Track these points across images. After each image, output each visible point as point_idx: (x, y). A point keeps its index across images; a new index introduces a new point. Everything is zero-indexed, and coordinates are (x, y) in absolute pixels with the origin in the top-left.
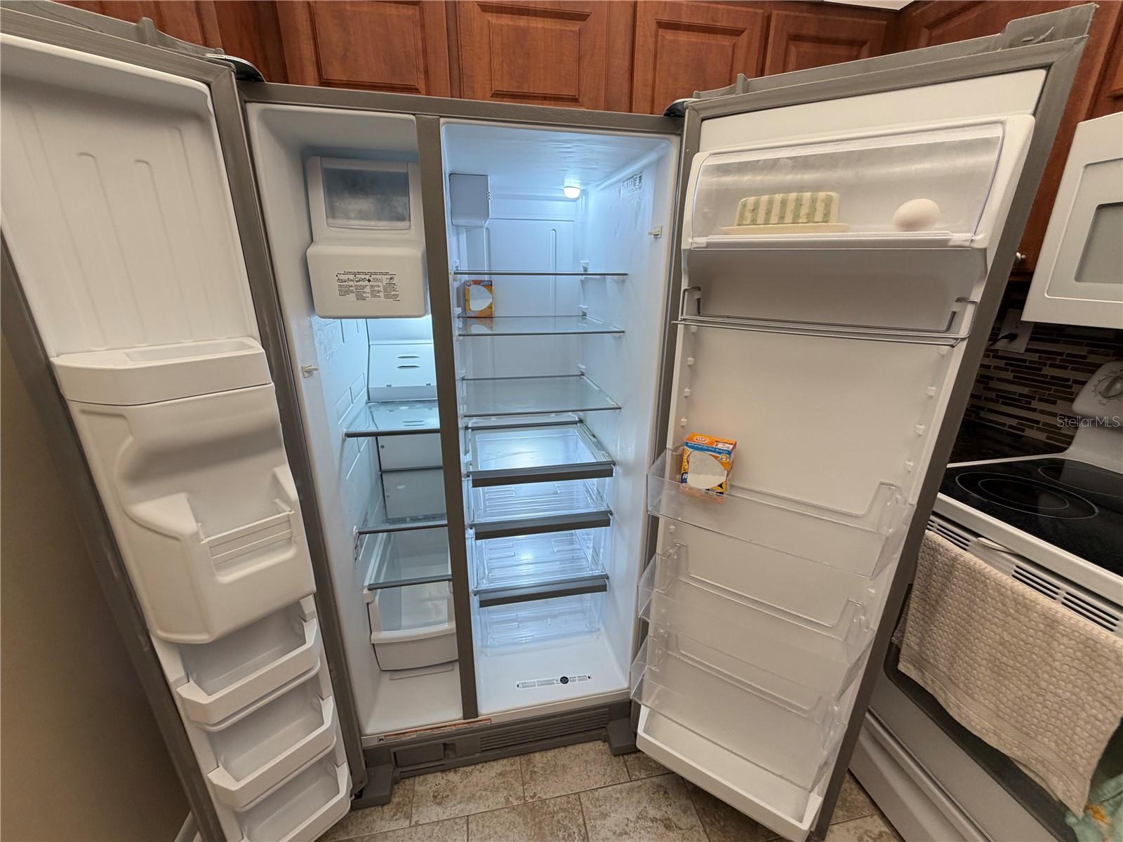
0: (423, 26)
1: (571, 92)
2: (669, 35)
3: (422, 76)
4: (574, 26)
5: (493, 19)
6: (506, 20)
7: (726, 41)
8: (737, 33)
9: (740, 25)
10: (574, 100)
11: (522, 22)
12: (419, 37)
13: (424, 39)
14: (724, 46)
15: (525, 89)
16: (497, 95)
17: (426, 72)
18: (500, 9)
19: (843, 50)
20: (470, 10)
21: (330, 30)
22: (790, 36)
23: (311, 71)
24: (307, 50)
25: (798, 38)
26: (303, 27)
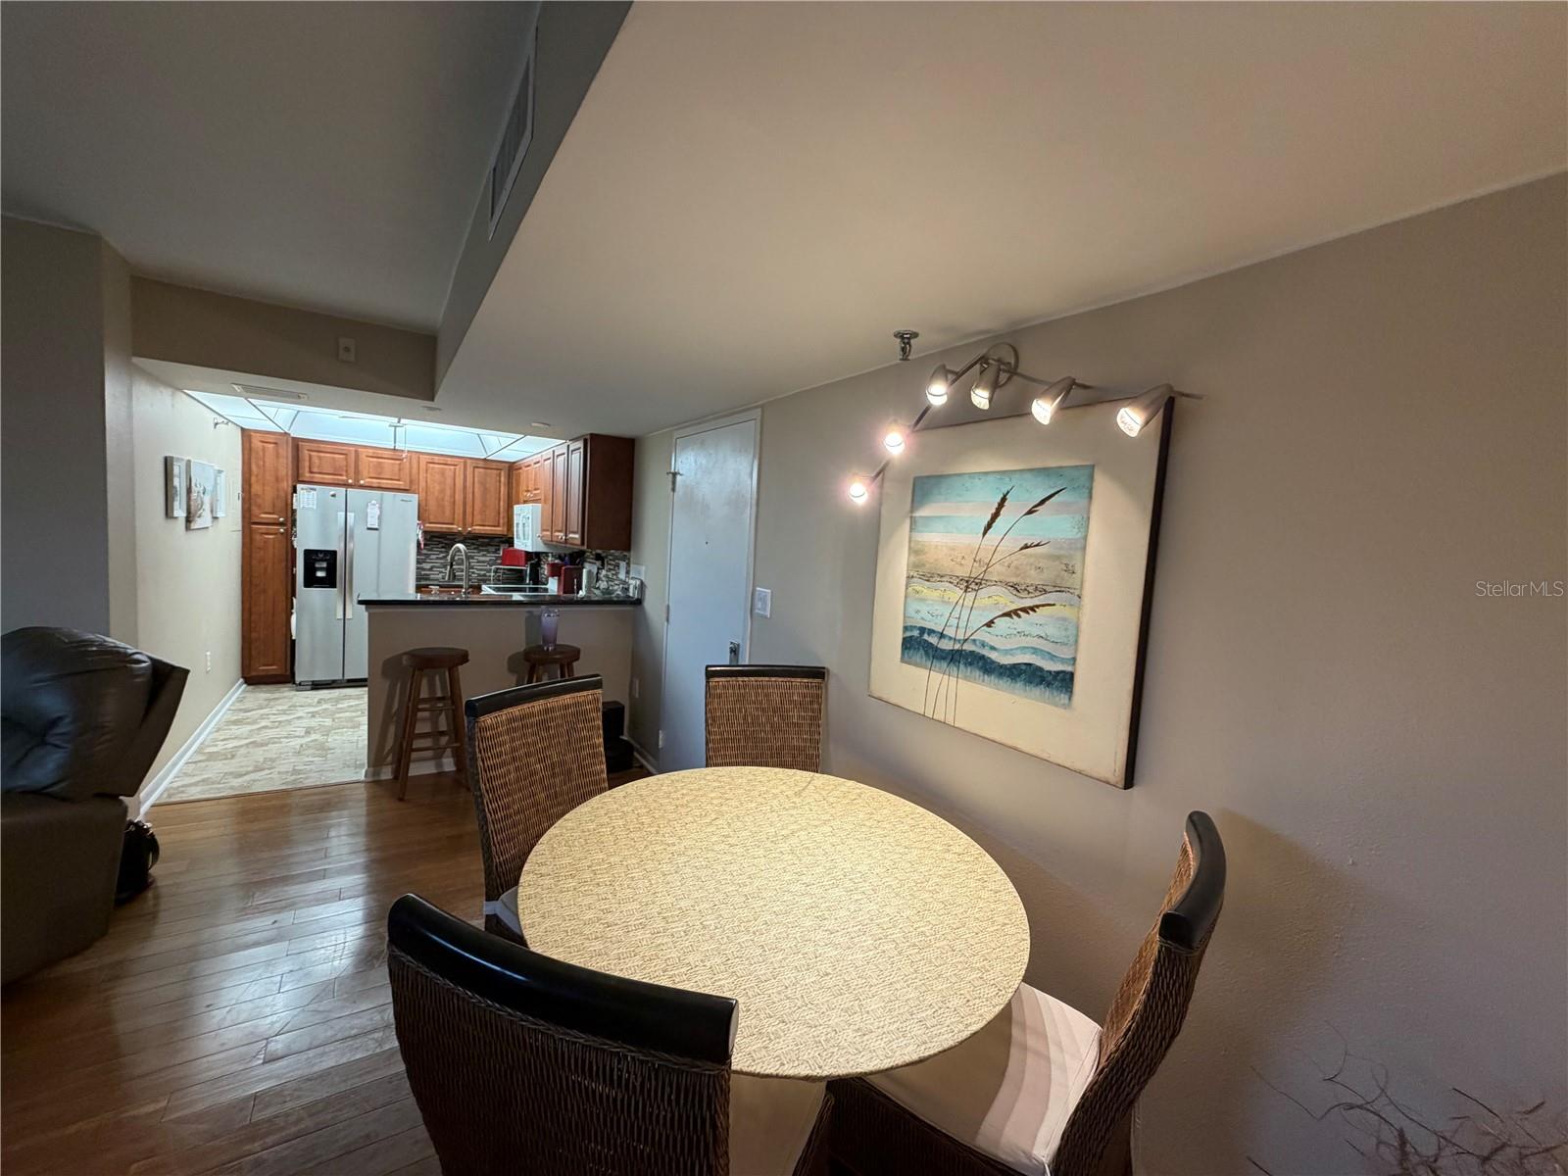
0: (347, 460)
1: (398, 478)
2: (431, 465)
3: (345, 472)
4: (398, 462)
5: (371, 459)
6: (375, 460)
7: (452, 467)
10: (399, 480)
11: (381, 460)
12: (345, 462)
13: (347, 463)
14: (451, 469)
15: (381, 477)
16: (370, 478)
17: (347, 471)
18: (372, 457)
19: (495, 471)
20: (363, 456)
21: (316, 461)
22: (475, 467)
23: (307, 469)
24: (307, 464)
25: (477, 467)
26: (307, 458)
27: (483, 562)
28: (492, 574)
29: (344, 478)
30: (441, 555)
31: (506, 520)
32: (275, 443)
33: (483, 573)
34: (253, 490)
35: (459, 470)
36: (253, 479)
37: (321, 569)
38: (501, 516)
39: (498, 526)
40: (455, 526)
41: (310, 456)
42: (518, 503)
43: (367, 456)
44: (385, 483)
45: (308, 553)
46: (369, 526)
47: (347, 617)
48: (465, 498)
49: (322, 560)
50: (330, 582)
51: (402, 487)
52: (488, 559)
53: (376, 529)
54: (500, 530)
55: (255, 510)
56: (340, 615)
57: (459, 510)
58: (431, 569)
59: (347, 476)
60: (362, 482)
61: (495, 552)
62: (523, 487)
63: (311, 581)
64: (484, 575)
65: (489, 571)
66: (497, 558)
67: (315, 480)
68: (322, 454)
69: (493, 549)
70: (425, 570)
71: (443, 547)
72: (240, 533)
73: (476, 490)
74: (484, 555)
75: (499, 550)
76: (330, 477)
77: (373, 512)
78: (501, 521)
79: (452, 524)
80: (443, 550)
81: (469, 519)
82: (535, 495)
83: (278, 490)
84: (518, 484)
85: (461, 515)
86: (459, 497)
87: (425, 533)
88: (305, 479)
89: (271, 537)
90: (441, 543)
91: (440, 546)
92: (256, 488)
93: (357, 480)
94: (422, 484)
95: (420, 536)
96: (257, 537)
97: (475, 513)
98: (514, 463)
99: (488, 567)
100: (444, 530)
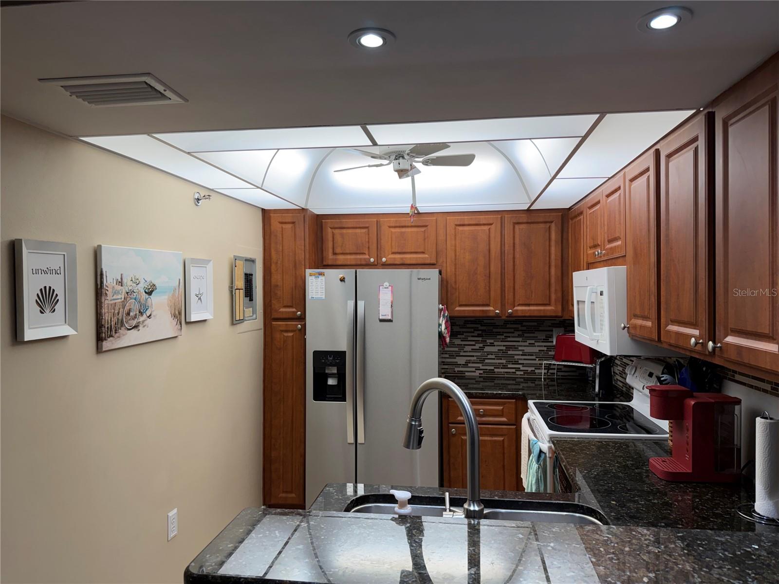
0: (368, 234)
1: (422, 250)
2: (461, 228)
3: (367, 249)
4: (423, 229)
5: (393, 230)
6: (398, 230)
7: (486, 228)
8: (491, 224)
9: (491, 222)
10: (423, 253)
11: (403, 230)
12: (367, 237)
13: (368, 238)
14: (485, 230)
15: (404, 251)
16: (393, 253)
17: (369, 248)
18: (395, 227)
19: (542, 225)
20: (385, 228)
21: (338, 238)
22: (515, 224)
23: (331, 251)
24: (330, 245)
25: (518, 223)
26: (330, 239)
27: (531, 354)
28: (543, 371)
29: (367, 257)
30: (477, 346)
31: (560, 295)
32: (293, 223)
33: (530, 369)
34: (273, 281)
35: (495, 229)
36: (273, 267)
37: (332, 375)
38: (553, 289)
39: (549, 305)
40: (491, 308)
41: (333, 235)
42: (578, 269)
43: (390, 227)
44: (409, 258)
45: (317, 354)
46: (381, 318)
47: (359, 441)
48: (503, 268)
49: (332, 365)
50: (338, 394)
51: (428, 262)
52: (536, 350)
53: (390, 321)
54: (550, 309)
55: (275, 304)
56: (351, 439)
57: (496, 286)
58: (466, 365)
59: (369, 255)
60: (384, 260)
61: (546, 340)
62: (586, 240)
63: (322, 393)
64: (533, 372)
65: (539, 367)
66: (549, 348)
67: (339, 263)
68: (344, 231)
69: (542, 335)
70: (459, 365)
71: (478, 336)
72: (262, 332)
73: (517, 255)
74: (531, 345)
75: (551, 336)
76: (353, 257)
77: (385, 297)
78: (553, 297)
79: (488, 305)
80: (480, 339)
81: (509, 296)
82: (612, 250)
83: (296, 278)
84: (577, 241)
85: (499, 291)
86: (495, 267)
87: (452, 321)
88: (330, 263)
89: (291, 334)
90: (476, 329)
91: (476, 333)
92: (276, 278)
93: (379, 257)
94: (451, 254)
95: (443, 327)
96: (277, 336)
97: (517, 287)
98: (570, 209)
99: (537, 362)
100: (478, 315)
